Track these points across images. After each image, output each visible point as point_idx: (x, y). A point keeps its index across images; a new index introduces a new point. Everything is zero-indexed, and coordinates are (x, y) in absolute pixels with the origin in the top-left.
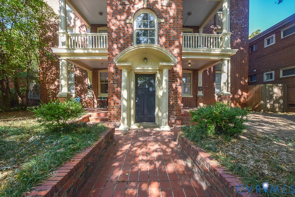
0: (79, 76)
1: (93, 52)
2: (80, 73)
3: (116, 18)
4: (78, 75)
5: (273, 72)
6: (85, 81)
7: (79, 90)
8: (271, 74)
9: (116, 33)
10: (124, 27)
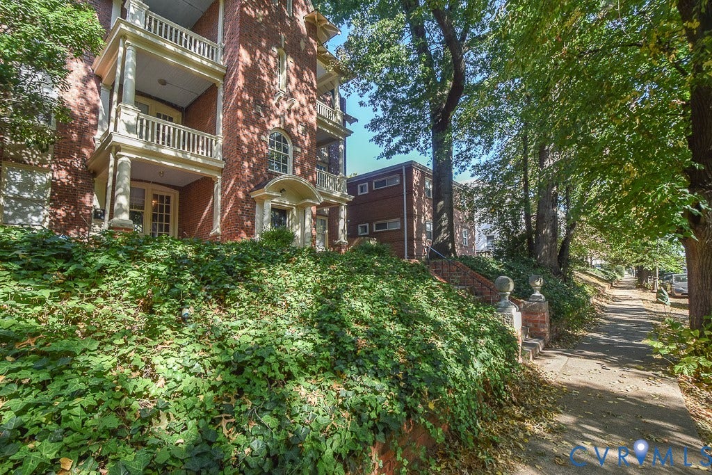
0: (66, 184)
1: (193, 159)
2: (69, 177)
3: (248, 129)
4: (62, 183)
5: (367, 225)
6: (83, 199)
7: (63, 218)
8: (366, 227)
9: (247, 147)
10: (257, 144)
